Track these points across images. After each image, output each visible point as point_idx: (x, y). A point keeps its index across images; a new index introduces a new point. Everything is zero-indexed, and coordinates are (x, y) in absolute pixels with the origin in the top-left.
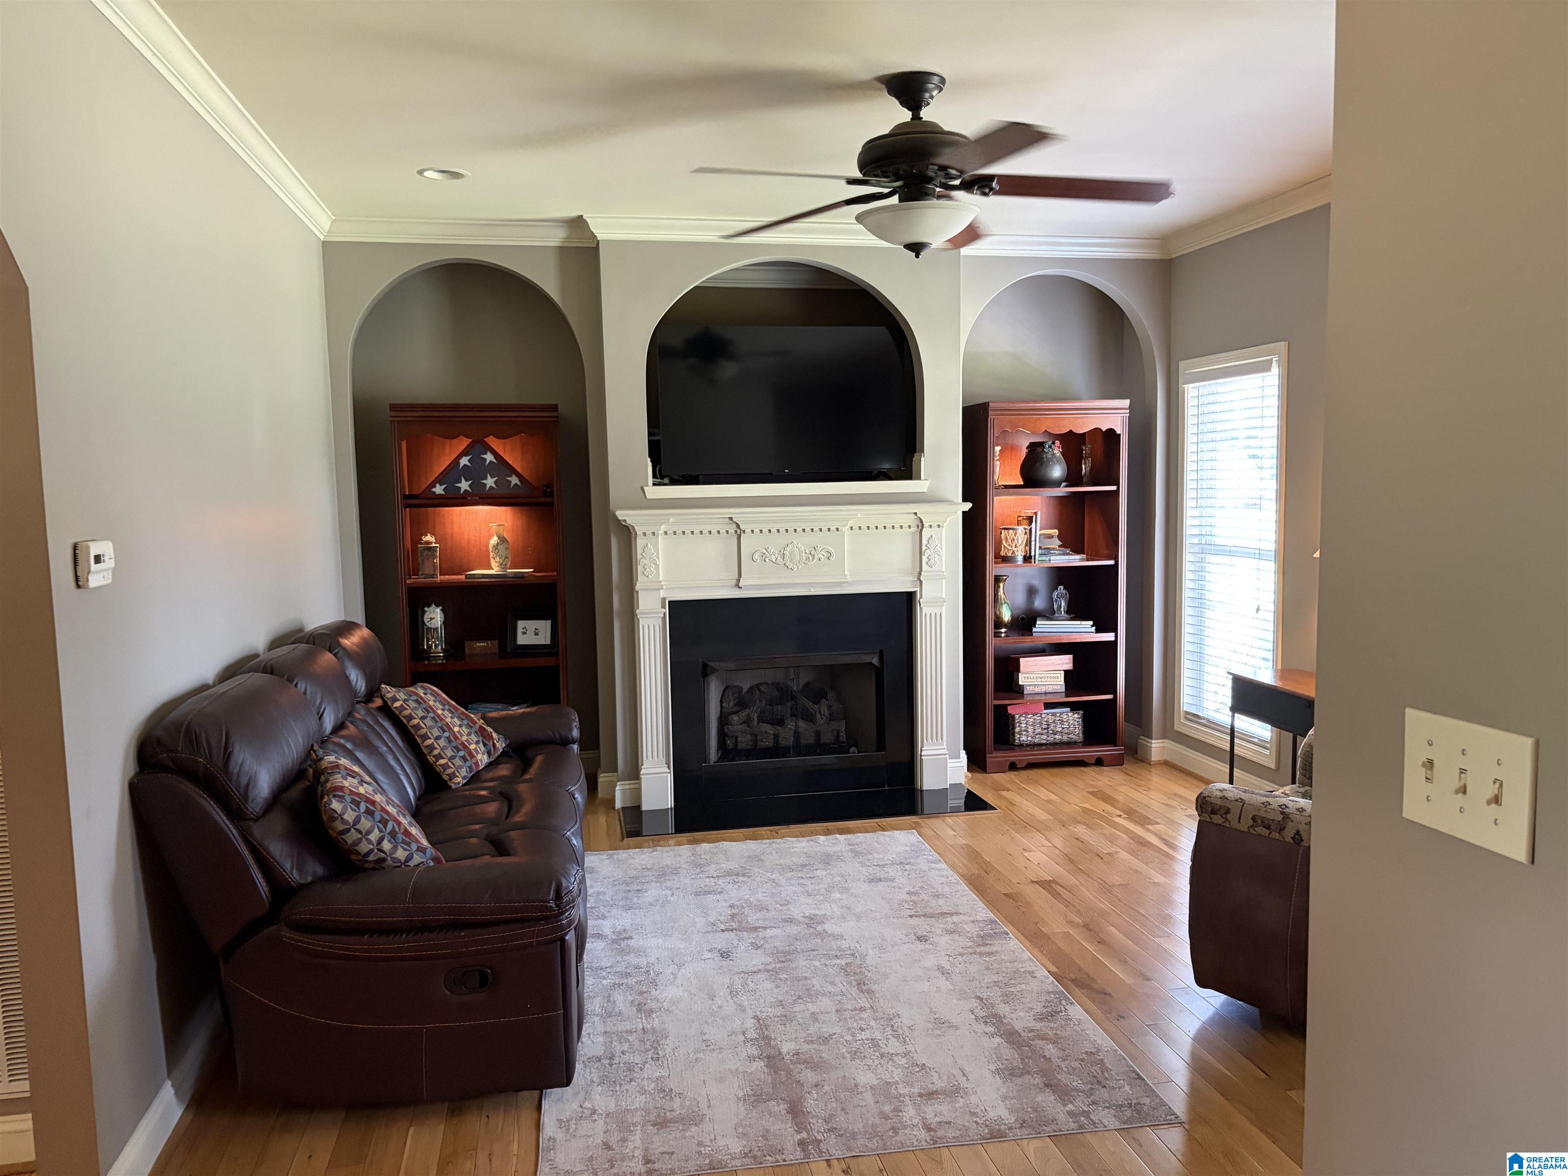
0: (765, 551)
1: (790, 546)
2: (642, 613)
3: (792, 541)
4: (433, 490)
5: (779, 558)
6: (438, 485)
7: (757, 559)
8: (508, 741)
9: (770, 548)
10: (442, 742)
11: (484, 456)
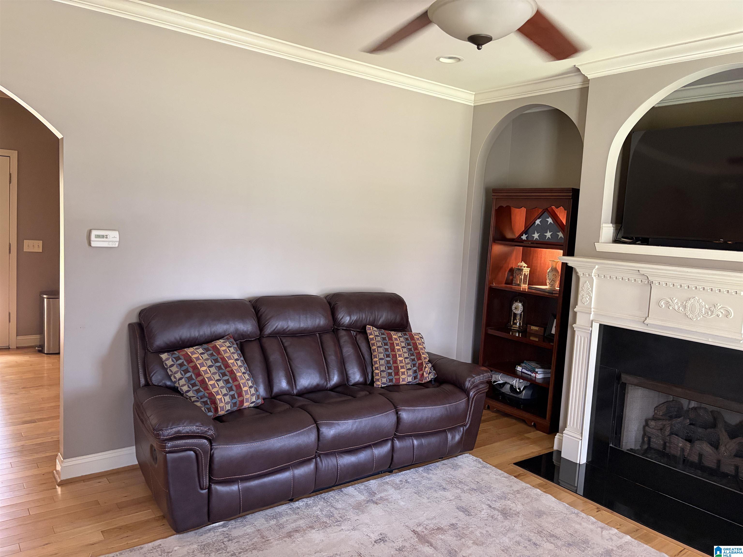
0: (670, 301)
1: (692, 300)
2: (576, 327)
3: (694, 296)
4: (522, 237)
5: (681, 308)
6: (524, 235)
7: (662, 306)
8: (436, 376)
9: (674, 299)
10: (382, 362)
11: (548, 219)
